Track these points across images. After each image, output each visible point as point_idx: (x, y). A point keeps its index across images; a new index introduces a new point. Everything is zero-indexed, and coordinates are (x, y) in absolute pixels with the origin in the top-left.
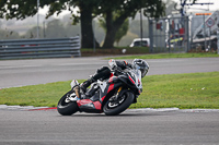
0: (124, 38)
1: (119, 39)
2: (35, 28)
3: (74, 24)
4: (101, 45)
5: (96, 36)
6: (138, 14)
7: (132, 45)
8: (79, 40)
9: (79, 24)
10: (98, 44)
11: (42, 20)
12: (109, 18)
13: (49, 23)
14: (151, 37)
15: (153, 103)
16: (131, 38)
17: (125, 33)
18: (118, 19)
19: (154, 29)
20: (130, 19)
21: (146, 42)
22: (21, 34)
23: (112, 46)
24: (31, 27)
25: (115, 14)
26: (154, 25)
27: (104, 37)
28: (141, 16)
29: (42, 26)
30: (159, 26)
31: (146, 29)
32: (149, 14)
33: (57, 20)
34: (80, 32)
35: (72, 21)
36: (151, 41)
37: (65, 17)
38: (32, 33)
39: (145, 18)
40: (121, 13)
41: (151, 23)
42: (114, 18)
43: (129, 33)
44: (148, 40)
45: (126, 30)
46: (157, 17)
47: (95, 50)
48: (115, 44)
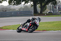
0: (45, 11)
1: (44, 11)
2: (21, 8)
3: (32, 7)
4: (39, 13)
5: (38, 10)
6: (49, 4)
7: (48, 13)
8: (33, 11)
9: (33, 7)
10: (38, 13)
11: (23, 6)
12: (41, 5)
13: (25, 6)
14: (53, 10)
15: (54, 29)
16: (47, 11)
17: (46, 9)
18: (44, 5)
19: (54, 8)
20: (47, 5)
21: (52, 12)
22: (17, 10)
23: (42, 13)
24: (20, 8)
25: (43, 4)
26: (54, 7)
27: (40, 11)
28: (50, 5)
29: (23, 7)
30: (55, 7)
31: (52, 8)
32: (52, 4)
33: (27, 6)
34: (33, 9)
35: (31, 6)
36: (53, 12)
37: (29, 5)
38: (20, 9)
39: (51, 5)
40: (45, 4)
41: (53, 6)
42: (43, 5)
43: (47, 9)
44: (52, 11)
45: (46, 8)
46: (55, 5)
47: (37, 14)
48: (43, 13)
